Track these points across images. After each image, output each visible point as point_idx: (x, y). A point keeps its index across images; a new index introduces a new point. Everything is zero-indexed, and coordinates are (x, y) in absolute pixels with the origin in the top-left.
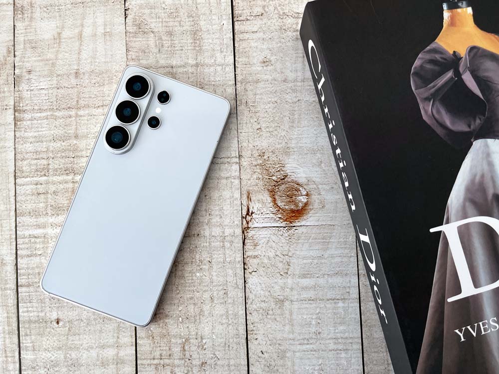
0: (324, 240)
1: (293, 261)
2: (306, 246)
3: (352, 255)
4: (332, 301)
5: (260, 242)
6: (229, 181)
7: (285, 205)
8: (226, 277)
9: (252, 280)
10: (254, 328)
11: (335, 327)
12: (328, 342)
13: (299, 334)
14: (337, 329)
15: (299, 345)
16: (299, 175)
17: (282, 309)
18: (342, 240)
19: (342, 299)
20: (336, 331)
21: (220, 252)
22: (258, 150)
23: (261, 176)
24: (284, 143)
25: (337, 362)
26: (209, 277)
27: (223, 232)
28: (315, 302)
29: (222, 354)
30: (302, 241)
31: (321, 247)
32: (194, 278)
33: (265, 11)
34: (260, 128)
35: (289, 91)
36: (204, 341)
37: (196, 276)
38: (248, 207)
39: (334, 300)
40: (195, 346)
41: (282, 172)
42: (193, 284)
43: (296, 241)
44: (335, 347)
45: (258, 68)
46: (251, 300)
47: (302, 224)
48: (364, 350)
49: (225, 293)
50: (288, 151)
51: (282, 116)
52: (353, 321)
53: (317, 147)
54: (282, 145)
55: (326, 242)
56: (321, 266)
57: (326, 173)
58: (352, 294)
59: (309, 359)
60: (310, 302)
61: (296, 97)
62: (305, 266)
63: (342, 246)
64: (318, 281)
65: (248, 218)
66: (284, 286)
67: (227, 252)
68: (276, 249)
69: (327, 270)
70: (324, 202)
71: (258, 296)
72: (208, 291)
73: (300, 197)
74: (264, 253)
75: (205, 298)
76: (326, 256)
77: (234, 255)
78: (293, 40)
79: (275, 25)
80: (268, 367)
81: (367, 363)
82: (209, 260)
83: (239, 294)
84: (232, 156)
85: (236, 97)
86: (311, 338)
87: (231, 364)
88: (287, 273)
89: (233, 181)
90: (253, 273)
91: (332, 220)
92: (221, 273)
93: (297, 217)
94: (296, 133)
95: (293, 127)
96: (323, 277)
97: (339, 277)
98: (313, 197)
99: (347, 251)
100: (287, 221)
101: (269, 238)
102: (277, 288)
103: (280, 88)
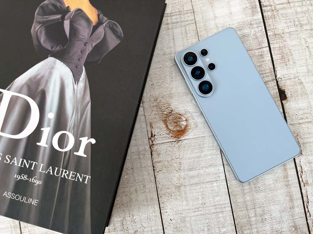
0: (200, 146)
1: (182, 161)
2: (190, 151)
3: (218, 153)
4: (209, 183)
5: (161, 153)
6: (138, 118)
7: (174, 128)
8: (143, 176)
9: (159, 176)
10: (164, 206)
11: (213, 198)
12: (210, 208)
13: (192, 205)
14: (215, 200)
15: (193, 213)
16: (179, 109)
17: (180, 191)
18: (211, 145)
19: (215, 181)
20: (215, 201)
21: (138, 162)
22: (153, 97)
23: (157, 113)
24: (168, 91)
25: (218, 220)
26: (133, 178)
27: (138, 149)
28: (199, 185)
29: (147, 224)
30: (187, 148)
31: (199, 150)
32: (124, 179)
34: (153, 84)
35: (167, 60)
36: (135, 218)
38: (151, 132)
39: (210, 182)
40: (129, 221)
41: (169, 109)
42: (123, 183)
43: (183, 149)
44: (215, 211)
46: (160, 188)
47: (185, 138)
48: (233, 210)
49: (144, 186)
50: (171, 95)
51: (165, 75)
52: (224, 193)
54: (167, 93)
55: (201, 147)
56: (200, 162)
58: (221, 177)
59: (200, 220)
60: (196, 185)
61: (172, 63)
62: (190, 164)
63: (211, 149)
64: (199, 171)
65: (153, 139)
66: (178, 177)
67: (142, 161)
68: (172, 156)
69: (205, 165)
70: (197, 123)
71: (164, 185)
73: (182, 122)
74: (165, 159)
75: (132, 191)
76: (202, 156)
77: (147, 162)
78: (166, 30)
80: (176, 228)
81: (236, 218)
82: (131, 167)
83: (152, 186)
86: (200, 207)
87: (153, 229)
88: (180, 169)
89: (140, 117)
90: (160, 172)
91: (202, 134)
92: (140, 174)
93: (181, 134)
94: (175, 84)
95: (172, 81)
96: (202, 169)
97: (212, 167)
98: (190, 121)
99: (214, 151)
100: (176, 138)
101: (166, 149)
102: (175, 179)
103: (162, 59)
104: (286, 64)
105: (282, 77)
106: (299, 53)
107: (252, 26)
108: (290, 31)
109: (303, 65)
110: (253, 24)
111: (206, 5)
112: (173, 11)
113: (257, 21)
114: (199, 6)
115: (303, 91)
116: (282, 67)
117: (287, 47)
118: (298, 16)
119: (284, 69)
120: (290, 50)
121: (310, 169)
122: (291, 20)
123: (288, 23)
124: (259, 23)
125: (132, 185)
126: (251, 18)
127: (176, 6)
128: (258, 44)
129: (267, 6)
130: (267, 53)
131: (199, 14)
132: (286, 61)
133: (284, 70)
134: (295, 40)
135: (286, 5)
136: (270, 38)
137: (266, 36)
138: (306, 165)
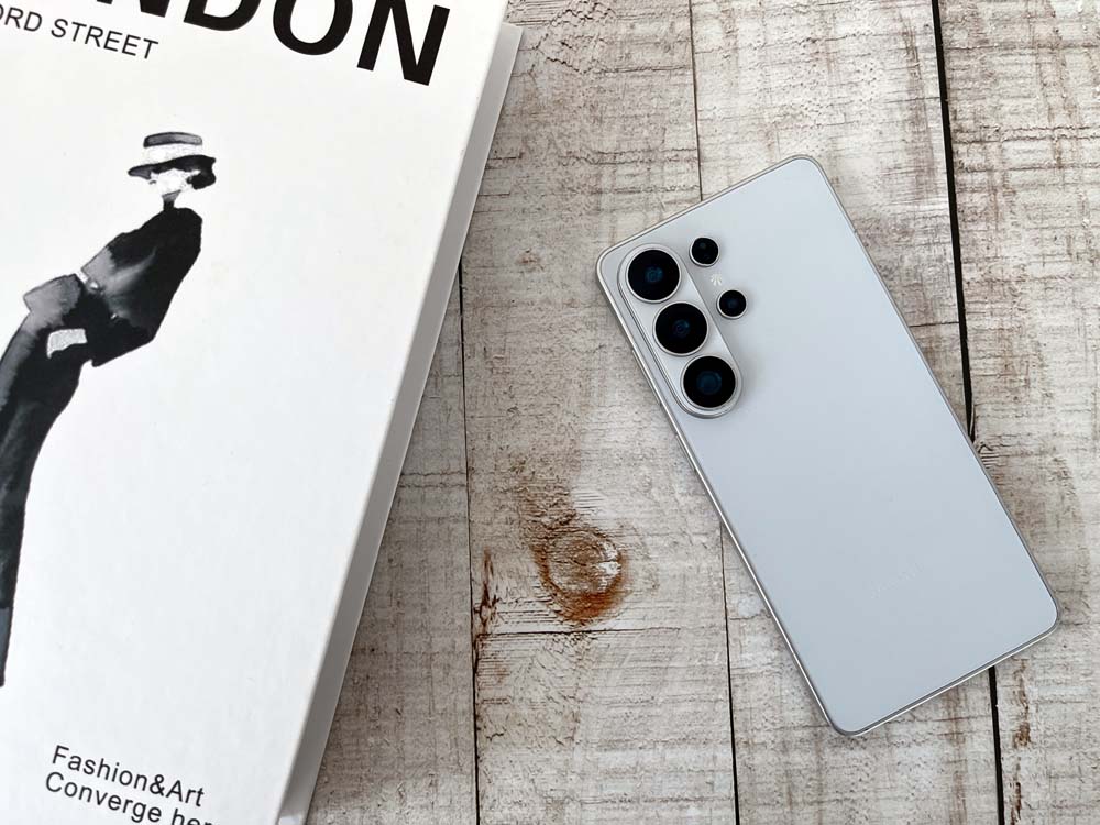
0: (657, 664)
1: (585, 711)
2: (617, 676)
3: (720, 697)
4: (674, 804)
5: (512, 668)
6: (445, 525)
7: (569, 583)
8: (435, 747)
9: (493, 755)
16: (600, 514)
17: (561, 820)
18: (696, 662)
19: (696, 800)
21: (420, 690)
22: (510, 456)
23: (515, 517)
24: (568, 441)
26: (396, 747)
27: (429, 645)
28: (634, 806)
30: (609, 664)
31: (650, 678)
32: (362, 748)
33: (528, 147)
34: (515, 408)
35: (579, 325)
37: (367, 745)
38: (485, 586)
39: (677, 800)
41: (563, 508)
42: (358, 763)
43: (594, 667)
45: (512, 275)
46: (491, 800)
47: (607, 627)
49: (431, 784)
50: (577, 458)
51: (563, 381)
53: (642, 450)
54: (562, 447)
55: (661, 668)
56: (649, 724)
57: (662, 511)
58: (720, 787)
60: (623, 805)
61: (594, 340)
62: (613, 723)
63: (695, 678)
64: (642, 756)
65: (487, 612)
66: (561, 765)
67: (438, 689)
68: (548, 685)
69: (664, 733)
70: (657, 575)
71: (505, 790)
72: (392, 778)
73: (602, 565)
74: (520, 693)
75: (386, 794)
76: (661, 700)
77: (453, 697)
78: (589, 214)
79: (549, 179)
82: (395, 706)
83: (463, 785)
84: (452, 470)
85: (463, 340)
88: (572, 739)
89: (451, 525)
90: (496, 739)
91: (674, 618)
92: (422, 735)
93: (595, 609)
94: (594, 420)
95: (587, 405)
96: (654, 748)
97: (689, 747)
98: (632, 563)
99: (707, 689)
100: (574, 620)
101: (532, 658)
102: (549, 772)
103: (560, 319)
104: (1016, 398)
105: (994, 443)
106: (1070, 362)
107: (907, 238)
108: (1046, 274)
109: (1080, 407)
110: (914, 231)
111: (747, 138)
112: (624, 148)
113: (929, 223)
114: (723, 139)
115: (1066, 506)
116: (1001, 406)
117: (1028, 332)
118: (1086, 220)
119: (1007, 416)
120: (1039, 344)
121: (1051, 802)
122: (1058, 233)
123: (1046, 243)
124: (937, 229)
125: (389, 772)
126: (909, 207)
127: (639, 129)
128: (923, 309)
129: (974, 171)
130: (952, 346)
131: (716, 168)
132: (1016, 385)
133: (1004, 417)
134: (1061, 310)
135: (1045, 175)
136: (969, 292)
137: (954, 283)
138: (1039, 785)
